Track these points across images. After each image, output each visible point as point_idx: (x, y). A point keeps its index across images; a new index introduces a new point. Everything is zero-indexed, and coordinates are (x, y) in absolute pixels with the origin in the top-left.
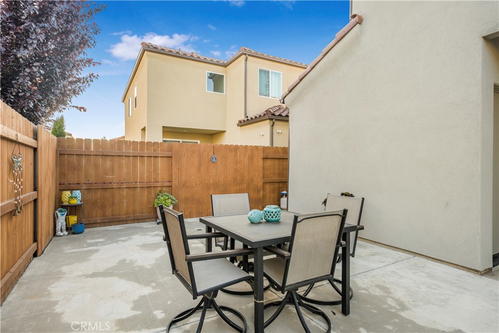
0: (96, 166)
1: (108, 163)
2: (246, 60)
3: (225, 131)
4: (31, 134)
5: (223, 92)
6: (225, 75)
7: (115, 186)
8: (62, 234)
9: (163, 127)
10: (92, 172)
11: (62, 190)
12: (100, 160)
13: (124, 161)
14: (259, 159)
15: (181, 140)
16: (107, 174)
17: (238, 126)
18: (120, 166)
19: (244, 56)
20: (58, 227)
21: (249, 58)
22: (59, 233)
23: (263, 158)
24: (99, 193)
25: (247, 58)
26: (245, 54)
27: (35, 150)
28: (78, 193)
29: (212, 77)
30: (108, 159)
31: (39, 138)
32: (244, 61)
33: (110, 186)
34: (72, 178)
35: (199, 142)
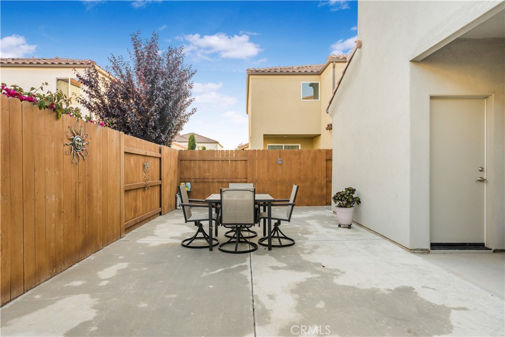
0: (200, 167)
1: (206, 165)
2: (334, 68)
3: (320, 135)
4: (158, 151)
5: (318, 99)
6: (319, 82)
7: (210, 180)
8: (179, 208)
9: (264, 135)
10: (197, 171)
11: (181, 182)
12: (201, 163)
13: (216, 163)
14: (322, 161)
15: (283, 145)
16: (205, 173)
17: (327, 130)
18: (213, 168)
19: (331, 65)
20: (178, 204)
21: (337, 64)
22: (178, 207)
23: (326, 160)
24: (201, 185)
25: (334, 65)
26: (333, 62)
27: (160, 158)
28: (189, 184)
29: (311, 85)
30: (207, 162)
31: (162, 152)
32: (332, 69)
33: (207, 180)
34: (186, 175)
35: (300, 145)
